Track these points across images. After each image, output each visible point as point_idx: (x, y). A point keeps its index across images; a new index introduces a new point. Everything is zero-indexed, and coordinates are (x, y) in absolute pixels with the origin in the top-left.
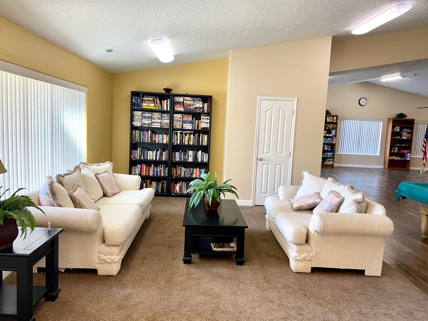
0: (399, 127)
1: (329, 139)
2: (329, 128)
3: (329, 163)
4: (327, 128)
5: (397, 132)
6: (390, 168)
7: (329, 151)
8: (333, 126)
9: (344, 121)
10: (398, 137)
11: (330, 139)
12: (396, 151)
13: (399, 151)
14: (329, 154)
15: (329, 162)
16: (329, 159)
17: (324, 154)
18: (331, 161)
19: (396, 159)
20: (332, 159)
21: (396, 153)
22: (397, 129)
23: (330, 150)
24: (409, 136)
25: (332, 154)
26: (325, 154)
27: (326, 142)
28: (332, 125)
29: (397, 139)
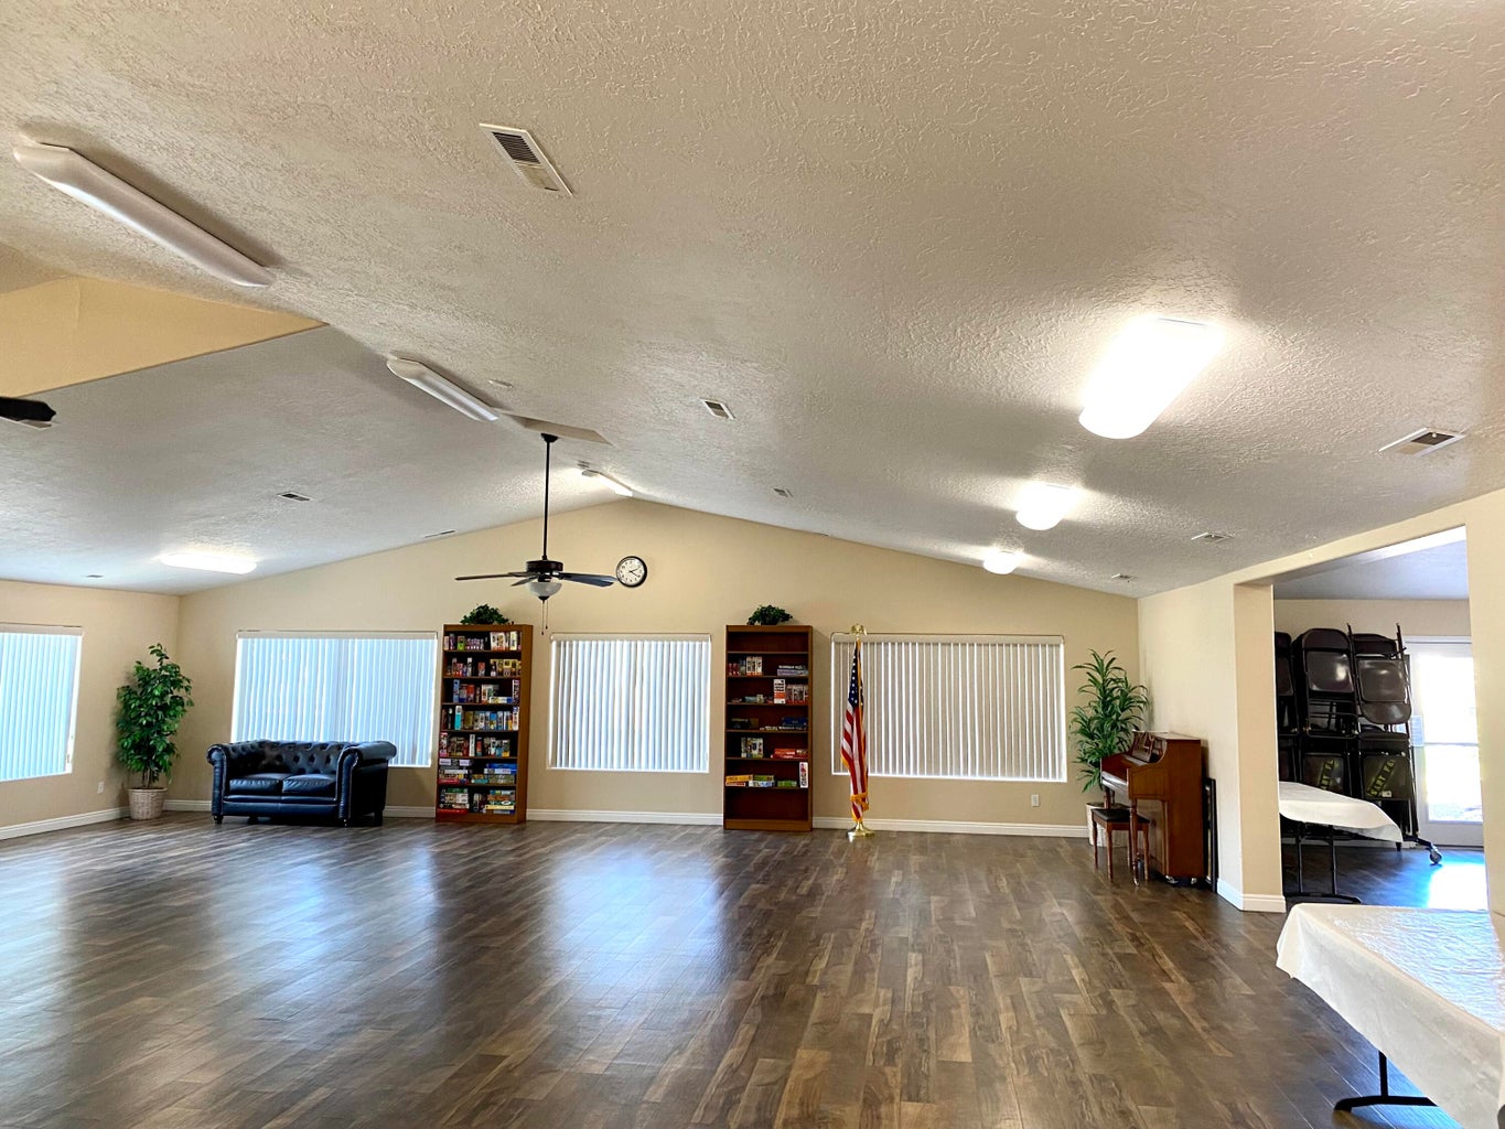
0: (759, 660)
1: (500, 714)
2: (501, 673)
3: (498, 807)
4: (493, 674)
5: (754, 679)
6: (733, 822)
7: (502, 762)
8: (514, 665)
9: (571, 646)
10: (755, 696)
11: (507, 714)
12: (755, 752)
13: (768, 750)
14: (497, 771)
15: (498, 802)
16: (498, 792)
17: (482, 772)
18: (504, 798)
19: (751, 784)
20: (508, 792)
21: (757, 762)
22: (755, 668)
23: (508, 755)
24: (801, 692)
25: (508, 771)
26: (486, 771)
27: (492, 727)
28: (511, 661)
29: (756, 707)
